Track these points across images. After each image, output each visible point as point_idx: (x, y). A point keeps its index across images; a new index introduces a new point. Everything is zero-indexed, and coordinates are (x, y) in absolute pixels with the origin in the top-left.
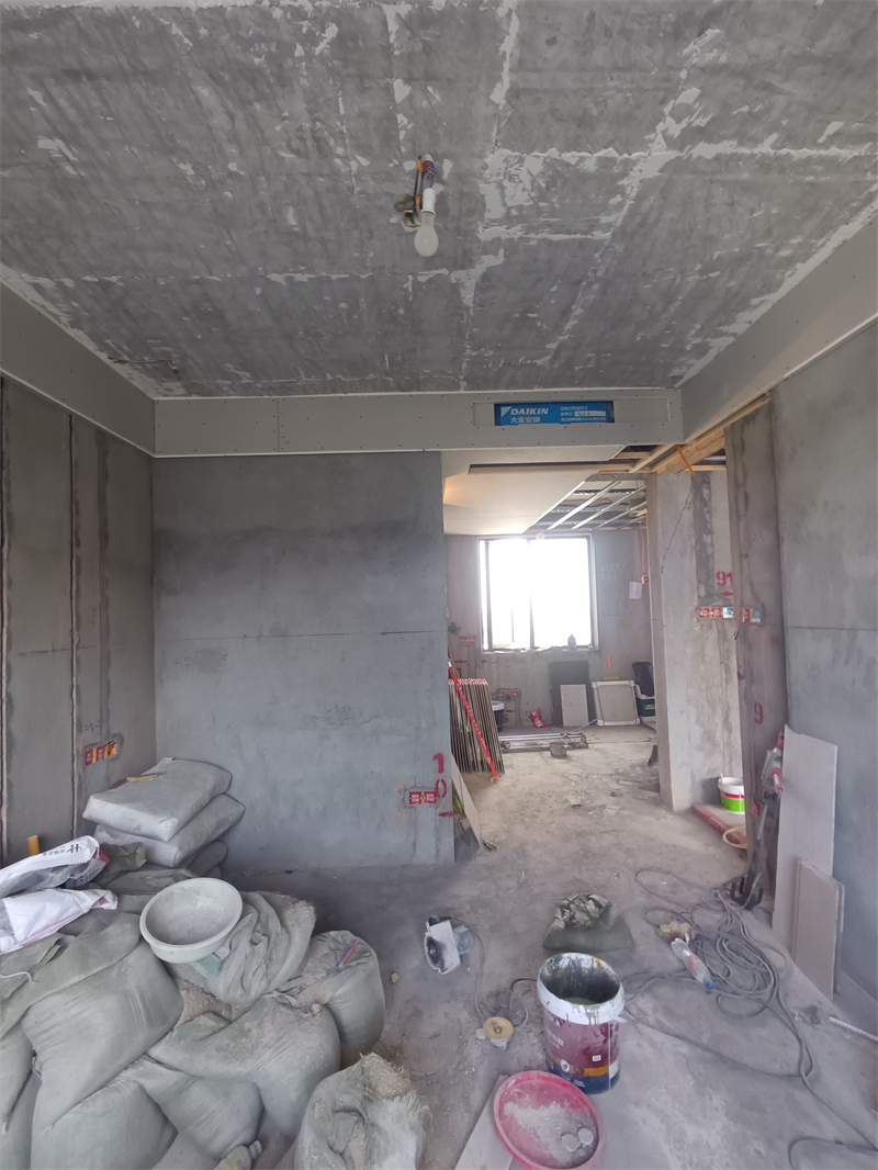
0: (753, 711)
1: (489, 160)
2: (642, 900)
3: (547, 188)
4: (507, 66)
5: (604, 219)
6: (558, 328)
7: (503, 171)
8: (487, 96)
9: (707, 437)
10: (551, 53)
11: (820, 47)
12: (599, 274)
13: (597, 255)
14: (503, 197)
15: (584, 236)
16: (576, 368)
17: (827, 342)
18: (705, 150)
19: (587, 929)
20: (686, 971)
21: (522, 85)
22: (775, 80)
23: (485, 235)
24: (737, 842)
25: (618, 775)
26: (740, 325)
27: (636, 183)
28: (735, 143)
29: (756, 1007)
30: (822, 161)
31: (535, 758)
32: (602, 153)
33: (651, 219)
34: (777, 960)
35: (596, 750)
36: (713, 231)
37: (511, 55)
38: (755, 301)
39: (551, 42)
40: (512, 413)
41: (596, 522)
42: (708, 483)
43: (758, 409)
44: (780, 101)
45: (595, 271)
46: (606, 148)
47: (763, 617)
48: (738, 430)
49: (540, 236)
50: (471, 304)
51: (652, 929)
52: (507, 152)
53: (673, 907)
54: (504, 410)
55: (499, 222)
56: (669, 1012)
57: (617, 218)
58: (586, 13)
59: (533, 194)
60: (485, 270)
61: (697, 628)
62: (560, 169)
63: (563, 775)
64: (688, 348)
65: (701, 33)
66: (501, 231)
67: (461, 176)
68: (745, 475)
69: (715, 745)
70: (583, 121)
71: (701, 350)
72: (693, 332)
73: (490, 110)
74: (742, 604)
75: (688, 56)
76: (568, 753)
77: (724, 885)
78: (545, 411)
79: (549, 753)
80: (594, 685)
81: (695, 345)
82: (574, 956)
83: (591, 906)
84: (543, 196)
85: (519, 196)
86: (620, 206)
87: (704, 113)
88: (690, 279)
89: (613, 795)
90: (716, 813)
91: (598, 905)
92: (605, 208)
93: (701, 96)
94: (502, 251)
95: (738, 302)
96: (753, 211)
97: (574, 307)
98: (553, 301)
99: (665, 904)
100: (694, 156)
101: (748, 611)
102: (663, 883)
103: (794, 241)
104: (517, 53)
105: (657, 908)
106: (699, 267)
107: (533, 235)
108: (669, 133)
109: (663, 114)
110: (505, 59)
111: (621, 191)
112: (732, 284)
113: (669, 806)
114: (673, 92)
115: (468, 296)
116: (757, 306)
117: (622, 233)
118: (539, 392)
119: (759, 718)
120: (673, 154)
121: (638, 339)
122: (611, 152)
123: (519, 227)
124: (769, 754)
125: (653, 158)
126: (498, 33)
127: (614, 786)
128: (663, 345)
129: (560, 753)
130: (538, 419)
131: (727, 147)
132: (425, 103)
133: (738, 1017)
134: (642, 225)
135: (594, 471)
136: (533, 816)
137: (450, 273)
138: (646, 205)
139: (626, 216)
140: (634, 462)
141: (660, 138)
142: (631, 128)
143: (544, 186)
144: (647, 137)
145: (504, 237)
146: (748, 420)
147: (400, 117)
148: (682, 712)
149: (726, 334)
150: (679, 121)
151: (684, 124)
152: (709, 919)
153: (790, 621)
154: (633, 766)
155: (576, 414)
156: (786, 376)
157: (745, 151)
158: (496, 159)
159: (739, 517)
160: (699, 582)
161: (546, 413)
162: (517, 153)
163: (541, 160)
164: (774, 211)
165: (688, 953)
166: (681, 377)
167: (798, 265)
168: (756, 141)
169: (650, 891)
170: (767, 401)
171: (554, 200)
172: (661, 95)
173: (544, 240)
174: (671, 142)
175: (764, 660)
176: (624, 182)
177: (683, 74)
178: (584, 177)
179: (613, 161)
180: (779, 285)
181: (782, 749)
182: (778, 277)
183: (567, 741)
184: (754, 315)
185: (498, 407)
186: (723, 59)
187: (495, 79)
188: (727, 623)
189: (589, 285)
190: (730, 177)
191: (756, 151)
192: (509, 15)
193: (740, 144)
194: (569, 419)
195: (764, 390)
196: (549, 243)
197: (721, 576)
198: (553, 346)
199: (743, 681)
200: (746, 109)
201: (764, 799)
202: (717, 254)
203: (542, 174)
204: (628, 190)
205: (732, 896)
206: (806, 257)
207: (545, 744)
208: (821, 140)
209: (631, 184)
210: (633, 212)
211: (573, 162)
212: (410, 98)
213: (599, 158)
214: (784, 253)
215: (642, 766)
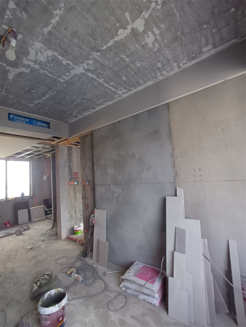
0: (86, 206)
1: (36, 43)
2: (59, 268)
3: (51, 61)
4: (51, 25)
5: (63, 77)
6: (40, 98)
7: (39, 49)
8: (42, 28)
9: (75, 138)
10: (64, 31)
11: (114, 68)
12: (57, 89)
13: (59, 84)
14: (36, 55)
15: (56, 78)
16: (41, 111)
17: (105, 124)
18: (90, 74)
19: (46, 284)
20: (76, 280)
21: (53, 33)
22: (106, 70)
23: (25, 61)
24: (80, 242)
25: (43, 235)
26: (86, 114)
27: (74, 73)
28: (96, 77)
29: (93, 279)
30: (109, 88)
31: (10, 238)
32: (68, 62)
33: (74, 83)
34: (95, 266)
35: (33, 229)
36: (86, 92)
37: (53, 24)
38: (90, 110)
39: (65, 29)
40: (15, 118)
41: (34, 157)
42: (71, 149)
43: (88, 134)
44: (106, 74)
45: (56, 88)
46: (70, 61)
47: (89, 183)
48: (83, 138)
49: (44, 71)
50: (11, 79)
51: (64, 275)
52: (42, 45)
53: (68, 266)
54: (11, 116)
55: (32, 61)
56: (74, 294)
57: (67, 78)
58: (76, 30)
59: (46, 60)
60: (21, 72)
61: (68, 187)
62: (56, 59)
63: (23, 241)
64: (73, 115)
65: (97, 52)
66: (32, 64)
67: (23, 42)
68: (85, 149)
69: (72, 218)
70: (66, 51)
71: (76, 117)
72: (75, 112)
73: (41, 32)
74: (83, 180)
75: (93, 55)
76: (23, 233)
77: (80, 254)
78: (27, 120)
79: (15, 235)
80: (31, 209)
81: (75, 115)
82: (49, 293)
83: (46, 277)
84: (49, 62)
85: (42, 58)
86: (69, 76)
87: (92, 67)
88: (79, 100)
89: (43, 241)
90: (74, 236)
91: (48, 275)
92: (64, 74)
93: (93, 64)
94: (29, 69)
95: (86, 109)
96: (95, 92)
97: (47, 94)
98: (41, 90)
99: (66, 266)
100: (88, 75)
101: (85, 182)
102: (65, 260)
103: (101, 101)
104: (55, 25)
105: (64, 268)
106: (81, 98)
107: (42, 70)
108: (85, 67)
109: (85, 62)
110: (51, 24)
111: (70, 73)
112: (87, 104)
113: (61, 239)
114: (88, 59)
115: (11, 76)
116: (90, 111)
117: (66, 82)
118: (26, 114)
119: (87, 208)
120: (84, 72)
121: (62, 109)
122: (70, 63)
123: (38, 66)
124: (91, 216)
125: (79, 70)
126: (52, 16)
127: (42, 238)
128: (68, 113)
129: (20, 233)
130: (25, 122)
131: (95, 77)
132: (19, 15)
133: (91, 284)
134: (72, 83)
135: (40, 141)
136: (14, 258)
137: (7, 66)
138: (74, 79)
139: (69, 79)
140: (53, 141)
141: (82, 66)
142: (77, 60)
143: (50, 60)
144: (80, 65)
145: (32, 66)
146: (86, 136)
147: (8, 12)
148: (64, 211)
149: (82, 115)
150: (87, 66)
151: (88, 67)
152: (78, 264)
153: (96, 183)
154: (47, 231)
155: (38, 124)
156: (96, 128)
157: (97, 79)
158: (38, 45)
159: (83, 159)
160: (69, 175)
161: (28, 121)
162: (45, 48)
163: (52, 53)
164: (99, 94)
165: (76, 275)
166: (69, 122)
167: (100, 106)
168: (100, 78)
169: (61, 264)
170: (91, 133)
171: (52, 65)
172: (85, 58)
173: (45, 73)
174: (84, 69)
175: (89, 194)
176: (71, 71)
177: (91, 57)
178: (62, 64)
179: (70, 65)
180: (95, 108)
181: (94, 214)
182: (96, 107)
183: (22, 229)
184: (89, 113)
185: (9, 114)
186: (99, 60)
187: (46, 25)
188: (76, 185)
189: (53, 91)
190: (93, 83)
191: (99, 80)
192: (57, 15)
193: (97, 77)
194: (36, 125)
195: (91, 130)
196: (46, 75)
197: (74, 173)
198: (36, 102)
199: (84, 199)
200: (100, 71)
201: (89, 228)
202: (86, 97)
203: (51, 57)
204: (72, 73)
205: (83, 256)
206: (102, 105)
207: (13, 232)
208: (110, 85)
209: (73, 72)
210: (71, 79)
211: (60, 59)
212: (14, 10)
213: (67, 62)
214: (98, 102)
215: (50, 230)
